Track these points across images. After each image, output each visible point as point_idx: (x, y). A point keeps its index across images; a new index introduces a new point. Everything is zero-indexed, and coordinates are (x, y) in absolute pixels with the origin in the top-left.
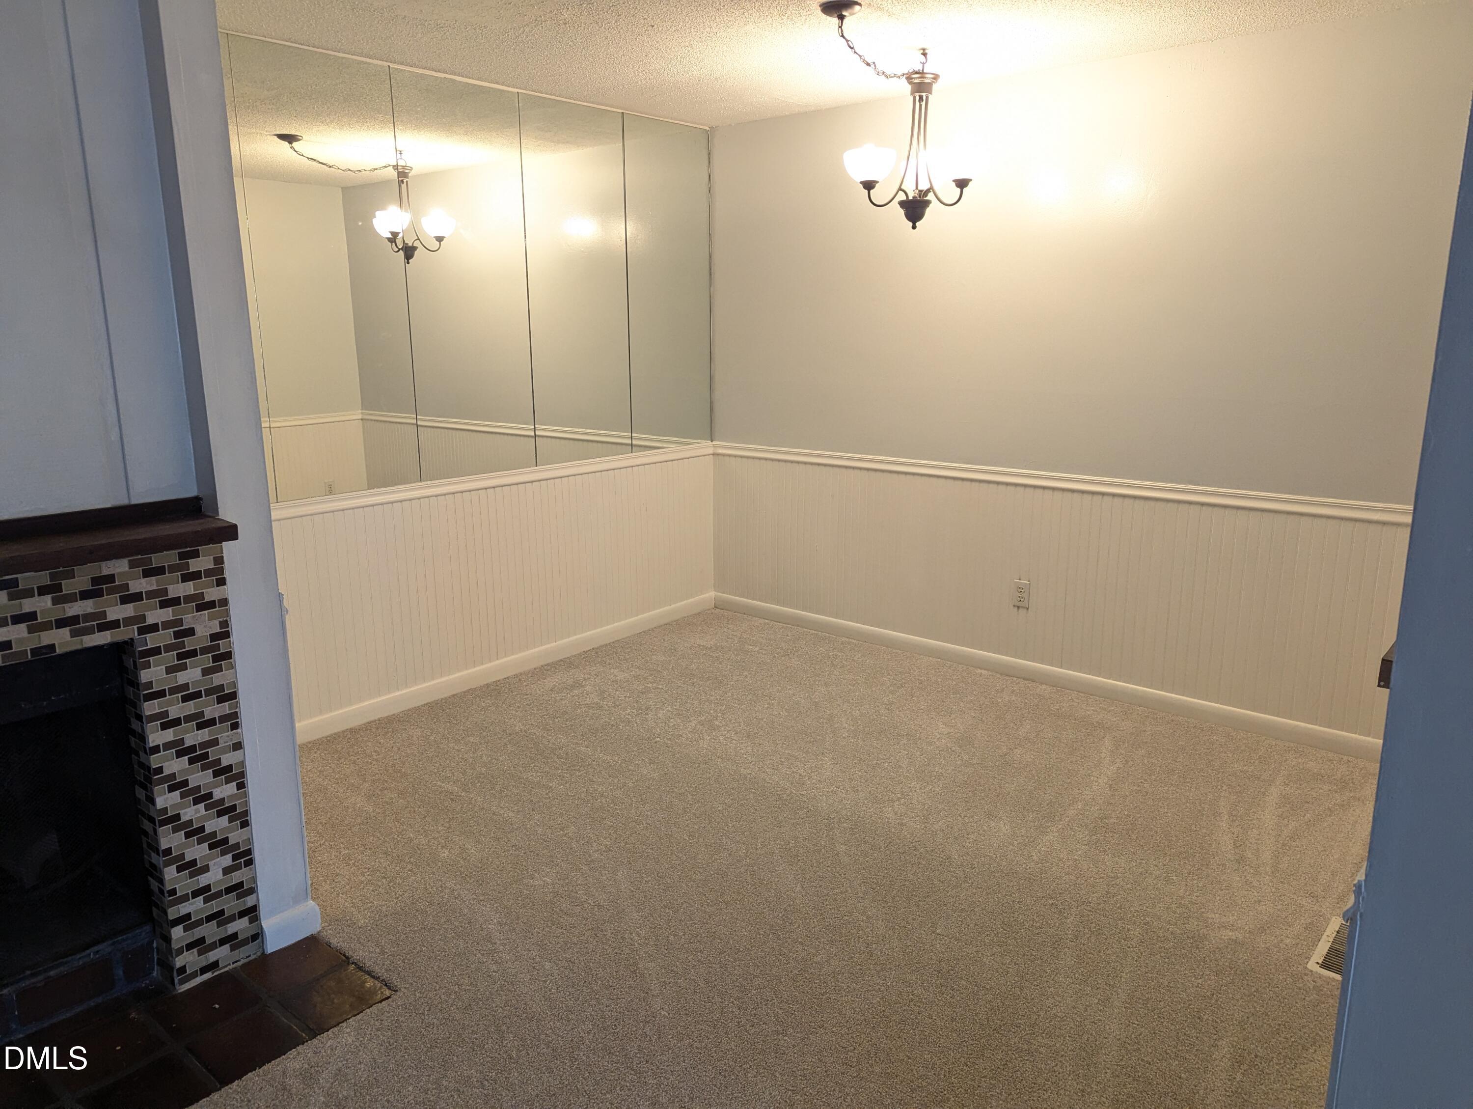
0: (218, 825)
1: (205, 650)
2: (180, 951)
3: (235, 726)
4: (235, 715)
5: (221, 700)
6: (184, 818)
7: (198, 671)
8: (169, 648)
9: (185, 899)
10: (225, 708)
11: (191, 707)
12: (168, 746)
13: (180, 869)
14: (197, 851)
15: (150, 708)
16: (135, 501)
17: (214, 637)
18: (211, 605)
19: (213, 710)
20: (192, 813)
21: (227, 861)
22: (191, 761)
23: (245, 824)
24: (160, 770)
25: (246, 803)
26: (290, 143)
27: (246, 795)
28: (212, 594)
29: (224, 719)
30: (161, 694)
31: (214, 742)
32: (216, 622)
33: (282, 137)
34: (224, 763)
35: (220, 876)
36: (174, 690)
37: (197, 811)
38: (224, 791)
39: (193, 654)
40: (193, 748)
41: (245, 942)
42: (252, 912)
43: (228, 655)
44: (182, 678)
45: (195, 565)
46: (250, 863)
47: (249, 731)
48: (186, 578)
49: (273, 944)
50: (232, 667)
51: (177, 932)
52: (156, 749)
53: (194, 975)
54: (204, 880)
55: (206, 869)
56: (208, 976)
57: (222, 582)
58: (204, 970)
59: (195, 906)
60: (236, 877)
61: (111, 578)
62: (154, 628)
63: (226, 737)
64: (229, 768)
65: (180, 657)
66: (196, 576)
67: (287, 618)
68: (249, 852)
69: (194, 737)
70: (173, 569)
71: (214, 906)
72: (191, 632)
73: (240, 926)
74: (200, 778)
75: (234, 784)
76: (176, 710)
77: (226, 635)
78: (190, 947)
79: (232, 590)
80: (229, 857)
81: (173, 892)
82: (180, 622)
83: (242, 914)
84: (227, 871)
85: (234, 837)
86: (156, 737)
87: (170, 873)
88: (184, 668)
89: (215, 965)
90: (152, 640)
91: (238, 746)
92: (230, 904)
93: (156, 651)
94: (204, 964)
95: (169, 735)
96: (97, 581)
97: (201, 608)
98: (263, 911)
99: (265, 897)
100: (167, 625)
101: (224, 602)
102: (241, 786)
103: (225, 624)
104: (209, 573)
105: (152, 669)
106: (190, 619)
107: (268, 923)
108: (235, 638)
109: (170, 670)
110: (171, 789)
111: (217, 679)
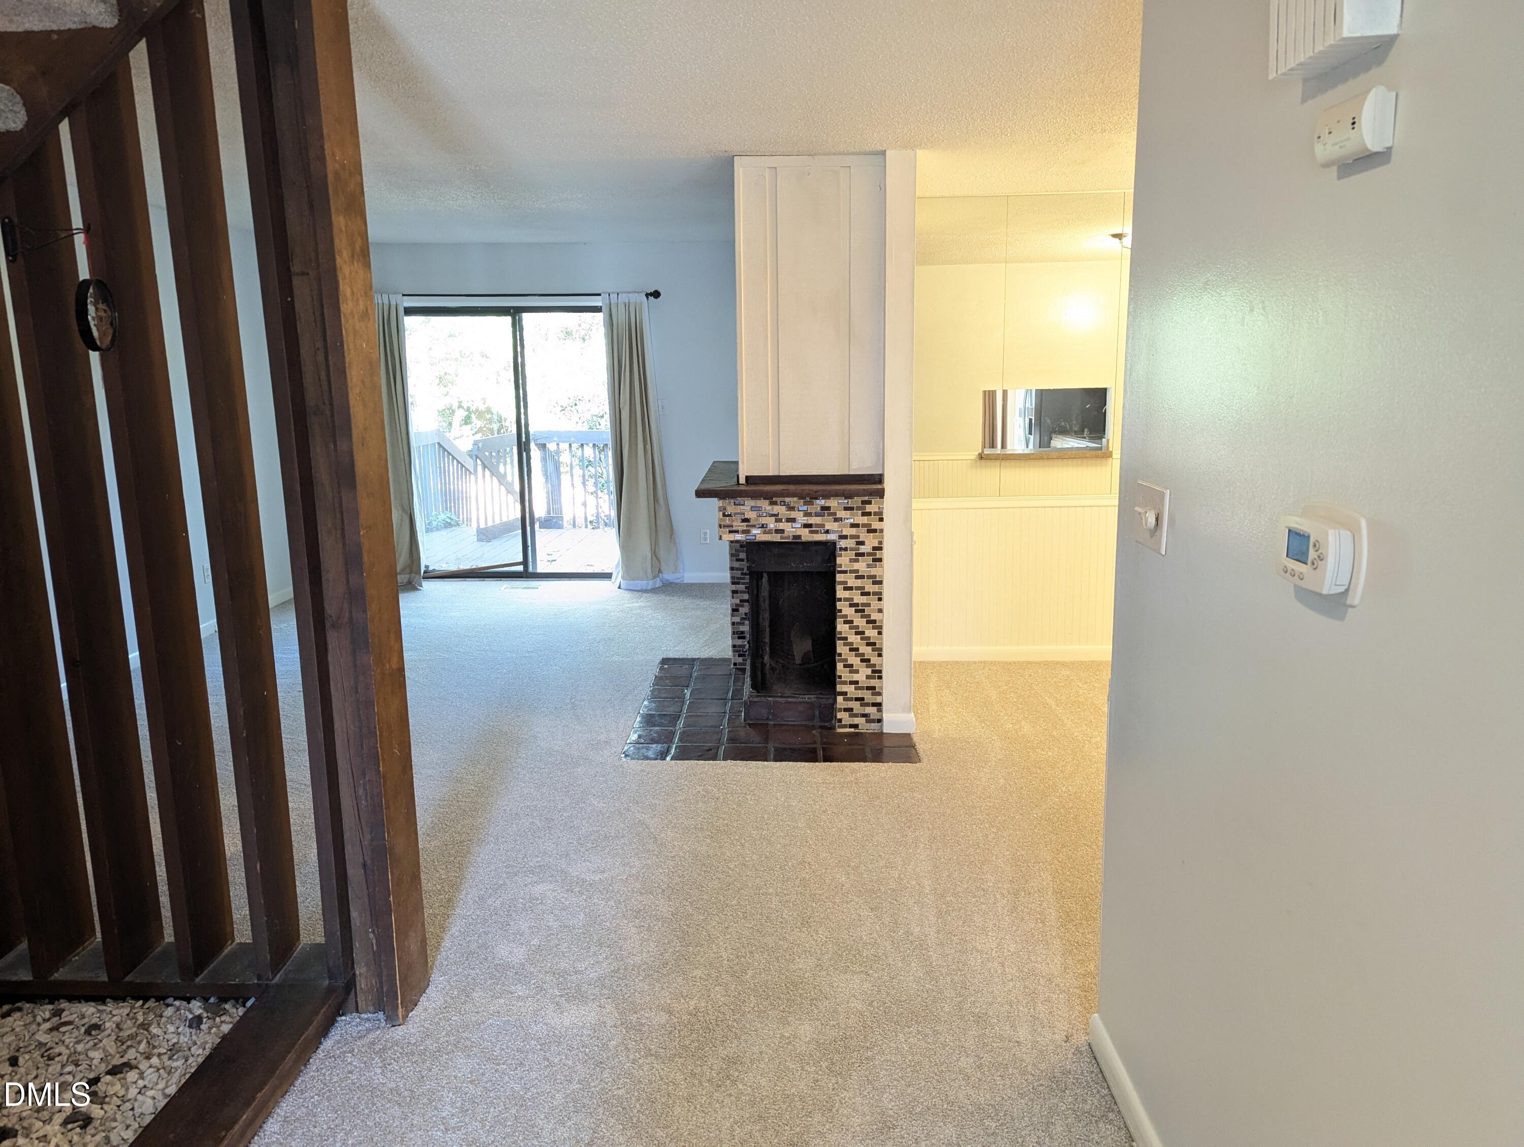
0: (867, 650)
1: (869, 554)
2: (840, 710)
3: (880, 599)
4: (880, 593)
5: (874, 583)
6: (849, 640)
7: (864, 564)
8: (852, 549)
9: (845, 683)
10: (876, 588)
11: (859, 583)
12: (846, 600)
13: (845, 666)
14: (854, 660)
15: (839, 577)
16: (851, 473)
17: (874, 548)
18: (875, 531)
19: (870, 587)
20: (854, 639)
21: (869, 671)
22: (856, 611)
23: (880, 655)
24: (840, 611)
25: (882, 643)
26: (1120, 239)
27: (882, 639)
28: (876, 525)
29: (875, 594)
30: (845, 572)
31: (868, 605)
32: (877, 541)
33: (1115, 236)
34: (872, 618)
35: (864, 678)
36: (852, 572)
37: (856, 639)
38: (871, 633)
39: (862, 555)
40: (857, 605)
41: (873, 721)
42: (879, 705)
43: (880, 560)
44: (856, 566)
45: (868, 508)
46: (880, 678)
47: (886, 604)
48: (864, 514)
49: (888, 728)
50: (882, 567)
51: (840, 699)
52: (840, 600)
53: (845, 726)
54: (856, 677)
55: (857, 672)
56: (852, 730)
57: (881, 520)
58: (851, 726)
59: (850, 689)
60: (873, 682)
61: (828, 508)
62: (845, 537)
63: (875, 604)
64: (874, 622)
65: (857, 555)
66: (869, 514)
67: (915, 547)
68: (880, 672)
69: (859, 599)
70: (858, 508)
71: (860, 694)
72: (862, 543)
73: (871, 710)
74: (859, 622)
75: (876, 631)
76: (852, 582)
77: (880, 549)
78: (846, 710)
79: (886, 525)
80: (870, 670)
81: (840, 677)
82: (858, 537)
83: (874, 705)
84: (868, 677)
85: (874, 660)
86: (840, 593)
87: (840, 666)
88: (857, 561)
89: (856, 726)
90: (843, 543)
91: (880, 611)
92: (868, 696)
93: (846, 549)
94: (852, 723)
95: (847, 594)
96: (825, 508)
97: (869, 531)
98: (884, 707)
99: (886, 699)
100: (852, 537)
101: (882, 531)
102: (880, 633)
103: (881, 543)
104: (876, 514)
105: (843, 558)
106: (863, 535)
107: (886, 716)
108: (885, 551)
109: (851, 560)
110: (845, 622)
111: (873, 571)
